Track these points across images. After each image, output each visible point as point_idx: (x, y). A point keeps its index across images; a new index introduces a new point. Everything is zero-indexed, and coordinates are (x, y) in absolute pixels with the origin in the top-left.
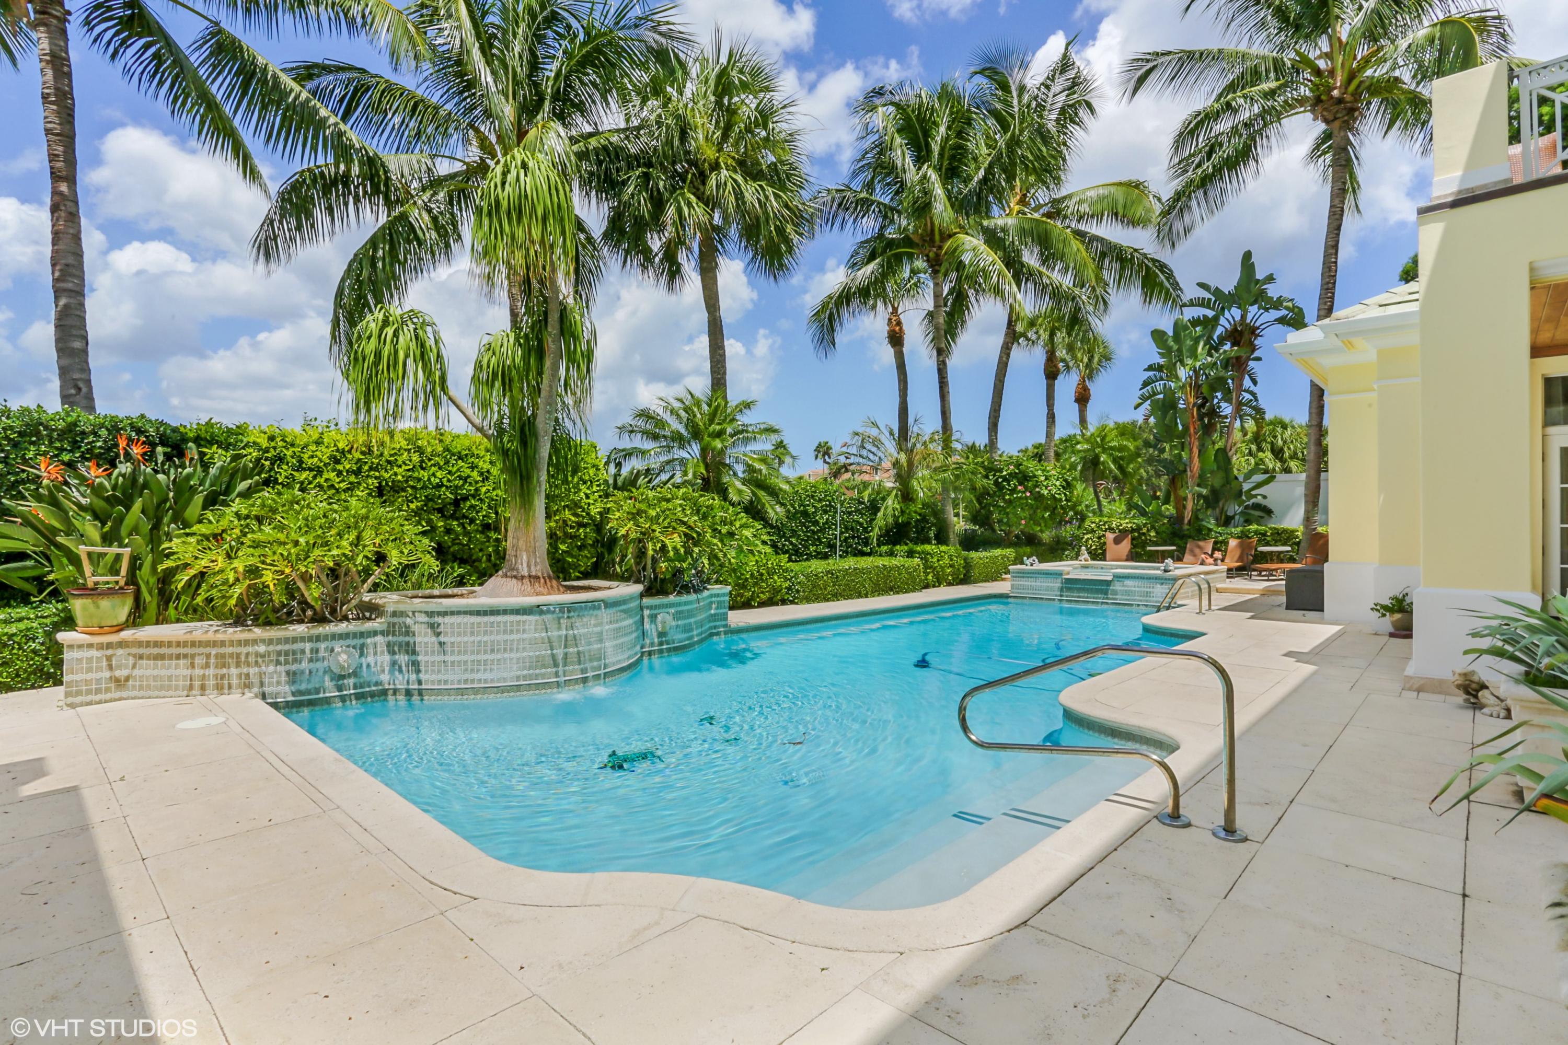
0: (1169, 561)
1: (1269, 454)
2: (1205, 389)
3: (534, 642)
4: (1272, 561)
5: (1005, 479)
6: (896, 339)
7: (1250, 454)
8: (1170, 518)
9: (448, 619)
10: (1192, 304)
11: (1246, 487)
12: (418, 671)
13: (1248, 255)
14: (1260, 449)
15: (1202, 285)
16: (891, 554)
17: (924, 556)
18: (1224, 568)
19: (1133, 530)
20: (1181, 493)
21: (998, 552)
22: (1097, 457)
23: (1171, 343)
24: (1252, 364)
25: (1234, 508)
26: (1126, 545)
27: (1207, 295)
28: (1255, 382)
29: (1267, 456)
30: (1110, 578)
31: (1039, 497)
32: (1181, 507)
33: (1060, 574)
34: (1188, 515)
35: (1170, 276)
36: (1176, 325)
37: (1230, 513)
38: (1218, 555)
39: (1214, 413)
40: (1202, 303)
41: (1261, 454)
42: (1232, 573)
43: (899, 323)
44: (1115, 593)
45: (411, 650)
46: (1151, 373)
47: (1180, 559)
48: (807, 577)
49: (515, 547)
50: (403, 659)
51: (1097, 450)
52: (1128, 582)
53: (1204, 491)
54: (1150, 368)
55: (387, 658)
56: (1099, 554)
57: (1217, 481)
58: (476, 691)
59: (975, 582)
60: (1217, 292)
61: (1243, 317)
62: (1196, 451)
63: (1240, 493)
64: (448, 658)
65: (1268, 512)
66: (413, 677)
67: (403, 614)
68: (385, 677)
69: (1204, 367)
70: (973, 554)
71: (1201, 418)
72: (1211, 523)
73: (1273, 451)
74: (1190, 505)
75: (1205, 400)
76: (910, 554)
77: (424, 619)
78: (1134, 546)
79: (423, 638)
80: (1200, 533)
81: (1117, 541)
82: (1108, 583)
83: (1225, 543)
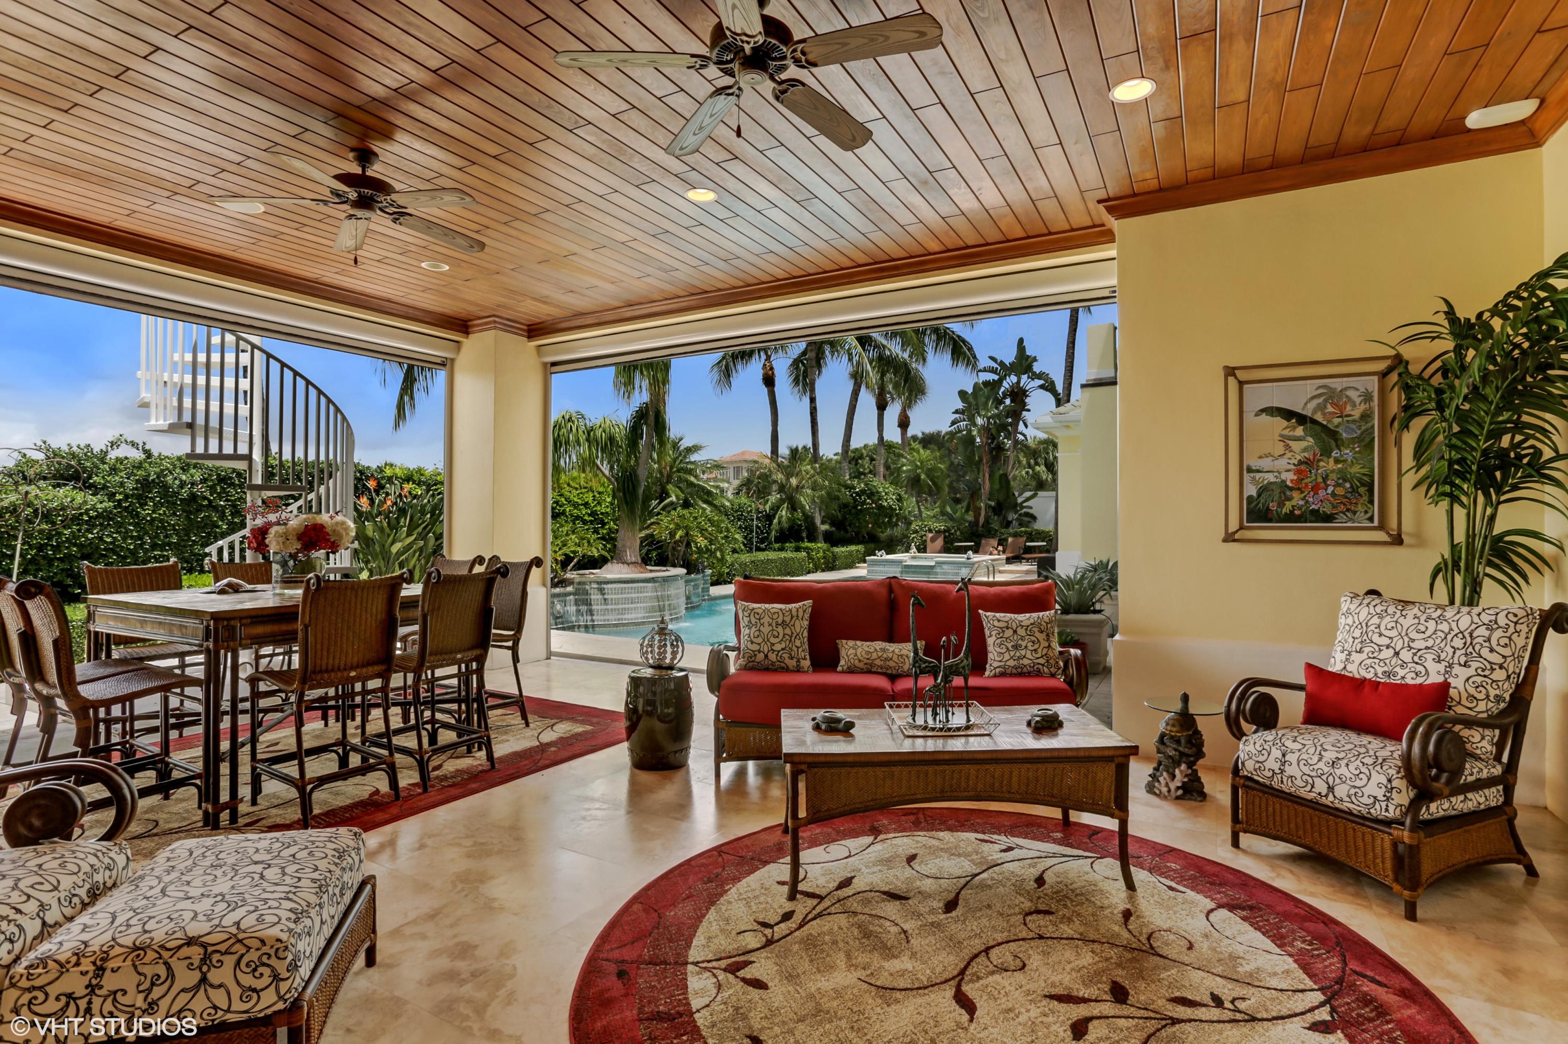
0: (970, 552)
1: (1043, 468)
2: (994, 431)
3: (651, 598)
4: (1035, 552)
5: (857, 494)
6: (769, 381)
7: (1030, 466)
8: (970, 522)
9: (609, 586)
10: (985, 370)
11: (1020, 500)
12: (592, 615)
13: (1021, 341)
14: (1037, 464)
15: (993, 359)
16: (781, 549)
17: (807, 549)
18: (1004, 557)
19: (945, 531)
20: (977, 504)
21: (853, 548)
22: (918, 476)
23: (971, 400)
24: (1024, 413)
25: (1012, 516)
26: (940, 542)
27: (995, 366)
28: (1026, 426)
29: (1041, 469)
30: (933, 564)
31: (881, 507)
32: (977, 516)
33: (900, 562)
34: (982, 519)
35: (970, 349)
36: (976, 386)
37: (1010, 519)
38: (1000, 548)
39: (1000, 448)
40: (993, 371)
41: (1037, 468)
42: (1009, 561)
43: (772, 369)
44: (936, 574)
45: (588, 603)
46: (957, 416)
47: (976, 551)
48: (740, 565)
49: (624, 546)
50: (584, 608)
51: (919, 471)
52: (945, 567)
53: (993, 504)
54: (956, 412)
55: (574, 608)
56: (922, 549)
57: (1001, 497)
58: (624, 625)
59: (839, 569)
60: (1002, 364)
61: (1019, 382)
62: (987, 476)
63: (1016, 505)
64: (609, 607)
65: (1034, 518)
66: (589, 618)
67: (584, 583)
68: (574, 619)
69: (992, 417)
70: (836, 549)
71: (991, 452)
72: (995, 526)
73: (1046, 466)
74: (983, 513)
75: (993, 438)
76: (798, 549)
77: (595, 586)
78: (945, 542)
79: (595, 597)
80: (989, 533)
81: (933, 540)
82: (932, 567)
83: (1006, 540)
